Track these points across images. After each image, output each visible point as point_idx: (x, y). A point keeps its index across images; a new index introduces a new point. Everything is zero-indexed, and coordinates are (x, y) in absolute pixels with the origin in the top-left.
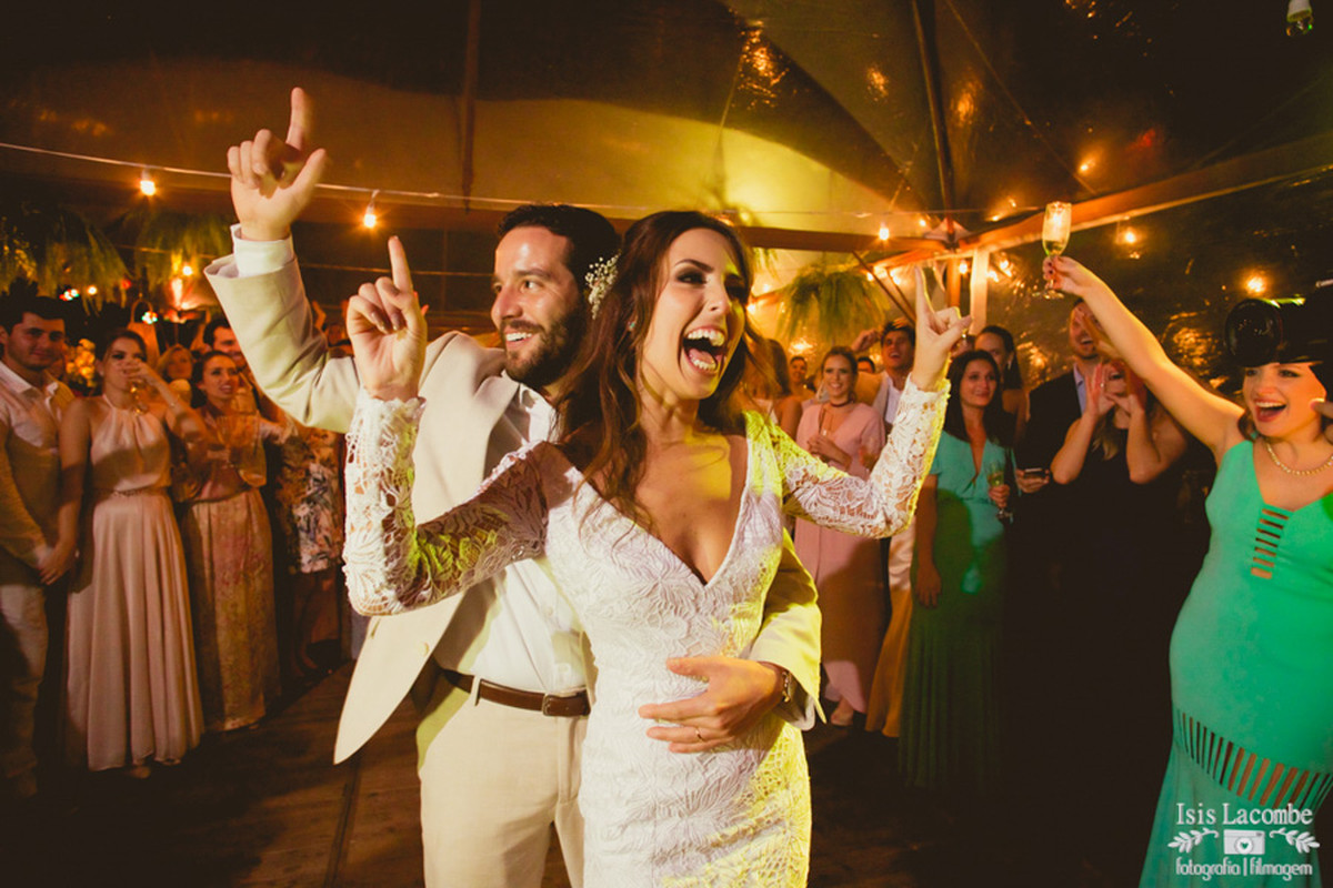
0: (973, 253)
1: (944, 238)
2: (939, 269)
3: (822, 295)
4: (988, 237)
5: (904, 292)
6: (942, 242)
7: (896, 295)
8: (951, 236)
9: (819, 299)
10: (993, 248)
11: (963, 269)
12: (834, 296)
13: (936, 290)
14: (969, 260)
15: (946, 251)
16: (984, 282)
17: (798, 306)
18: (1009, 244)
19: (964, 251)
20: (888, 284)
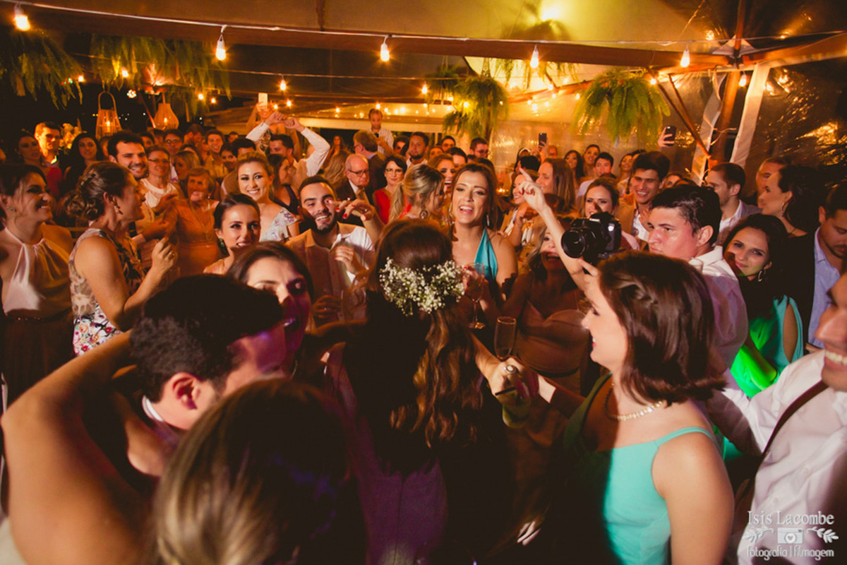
0: (756, 68)
1: (729, 54)
2: (718, 80)
3: (614, 101)
4: (773, 55)
5: (681, 95)
6: (727, 57)
7: (674, 97)
8: (736, 51)
9: (611, 104)
10: (776, 65)
11: (743, 83)
12: (624, 103)
13: (712, 98)
14: (750, 74)
15: (730, 66)
16: (760, 95)
17: (592, 107)
18: (792, 61)
19: (746, 66)
20: (669, 88)
